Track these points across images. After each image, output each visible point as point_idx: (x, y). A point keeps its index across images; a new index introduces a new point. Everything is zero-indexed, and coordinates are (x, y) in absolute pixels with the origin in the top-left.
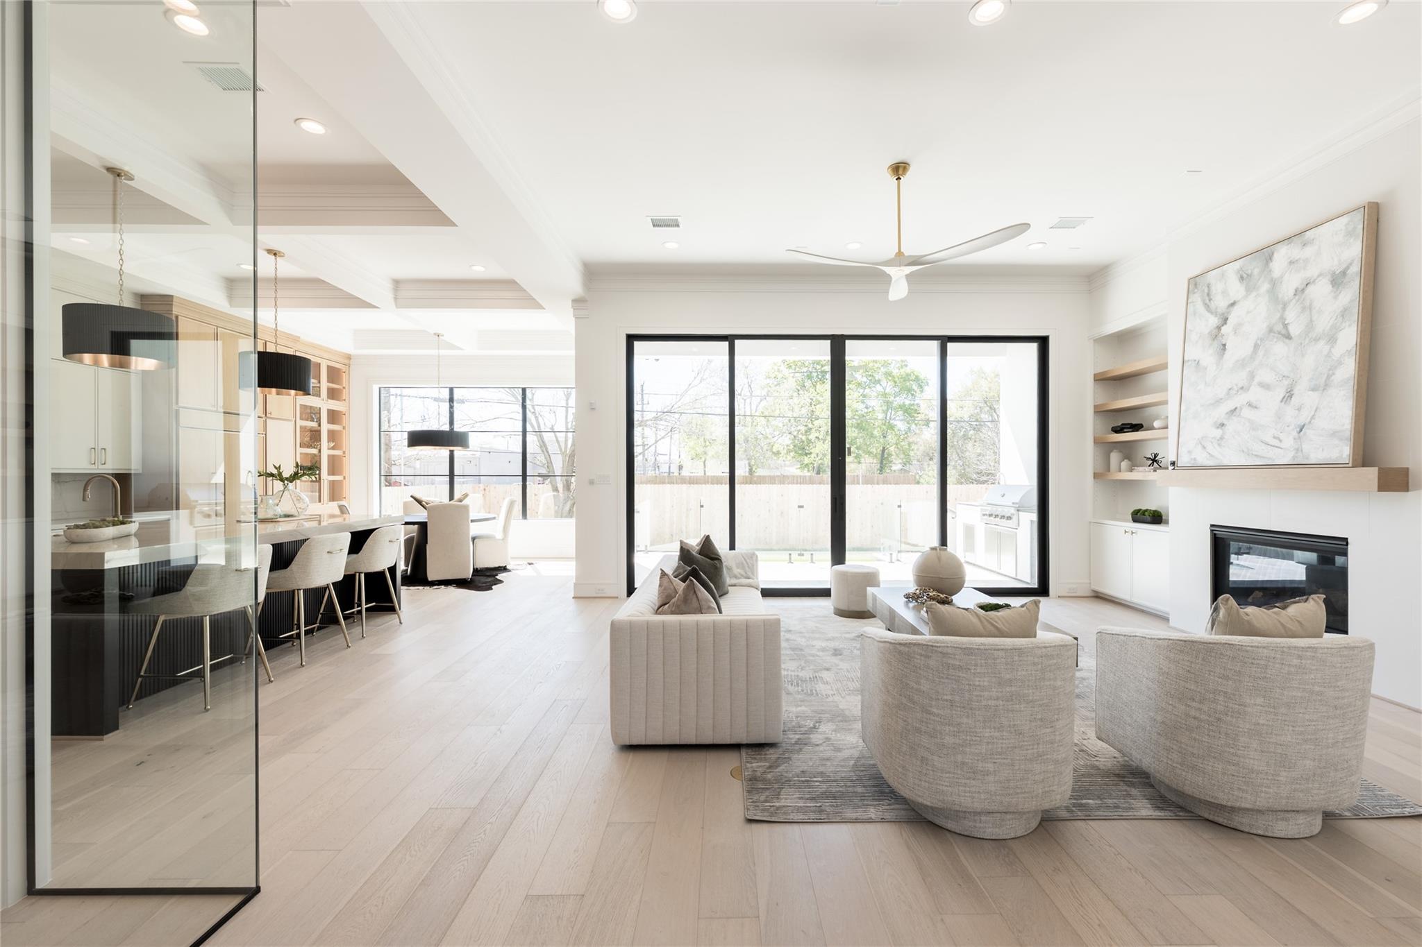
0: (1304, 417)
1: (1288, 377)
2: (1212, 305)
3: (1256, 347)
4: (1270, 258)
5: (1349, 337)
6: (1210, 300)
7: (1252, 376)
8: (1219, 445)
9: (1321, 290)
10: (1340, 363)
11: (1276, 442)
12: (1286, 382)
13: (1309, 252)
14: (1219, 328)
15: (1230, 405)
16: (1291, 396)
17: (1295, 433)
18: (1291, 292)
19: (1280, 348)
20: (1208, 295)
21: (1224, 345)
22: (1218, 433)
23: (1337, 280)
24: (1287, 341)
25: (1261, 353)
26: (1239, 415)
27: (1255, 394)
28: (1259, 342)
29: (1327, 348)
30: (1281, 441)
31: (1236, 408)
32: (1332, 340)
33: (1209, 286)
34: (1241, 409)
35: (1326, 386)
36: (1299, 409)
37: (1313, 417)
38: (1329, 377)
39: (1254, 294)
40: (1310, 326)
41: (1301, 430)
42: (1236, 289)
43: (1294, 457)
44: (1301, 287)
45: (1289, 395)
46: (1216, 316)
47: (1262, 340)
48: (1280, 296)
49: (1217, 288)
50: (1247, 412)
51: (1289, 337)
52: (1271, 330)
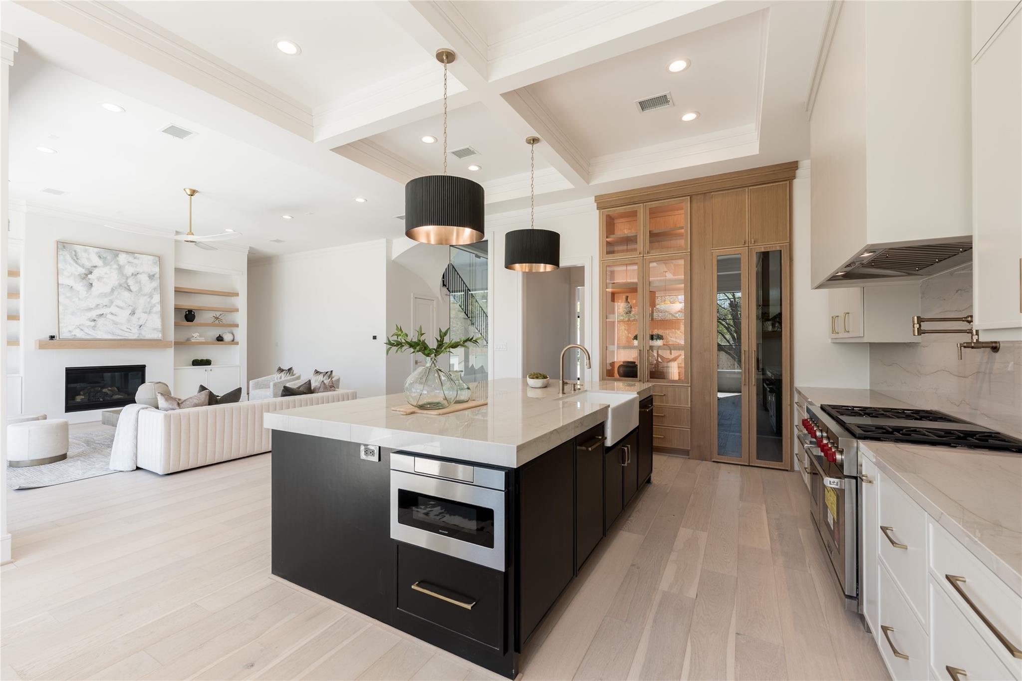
0: (141, 322)
1: (132, 306)
2: (79, 261)
3: (113, 290)
4: (117, 255)
5: (157, 298)
6: (77, 259)
7: (112, 302)
8: (93, 329)
9: (144, 278)
10: (154, 306)
11: (128, 330)
12: (131, 308)
13: (136, 261)
14: (87, 275)
15: (99, 312)
16: (134, 314)
17: (138, 327)
18: (130, 274)
19: (126, 294)
20: (76, 255)
21: (91, 284)
22: (93, 324)
23: (151, 277)
24: (130, 292)
25: (116, 293)
26: (105, 317)
27: (113, 309)
28: (114, 288)
29: (149, 300)
30: (131, 330)
31: (103, 314)
32: (151, 297)
33: (75, 251)
34: (106, 315)
35: (150, 312)
36: (139, 319)
37: (145, 323)
38: (150, 309)
39: (108, 267)
40: (140, 290)
41: (140, 327)
42: (96, 261)
43: (138, 337)
44: (135, 273)
45: (133, 313)
46: (83, 268)
47: (116, 288)
48: (124, 273)
49: (83, 256)
50: (109, 316)
51: (130, 290)
52: (121, 285)
